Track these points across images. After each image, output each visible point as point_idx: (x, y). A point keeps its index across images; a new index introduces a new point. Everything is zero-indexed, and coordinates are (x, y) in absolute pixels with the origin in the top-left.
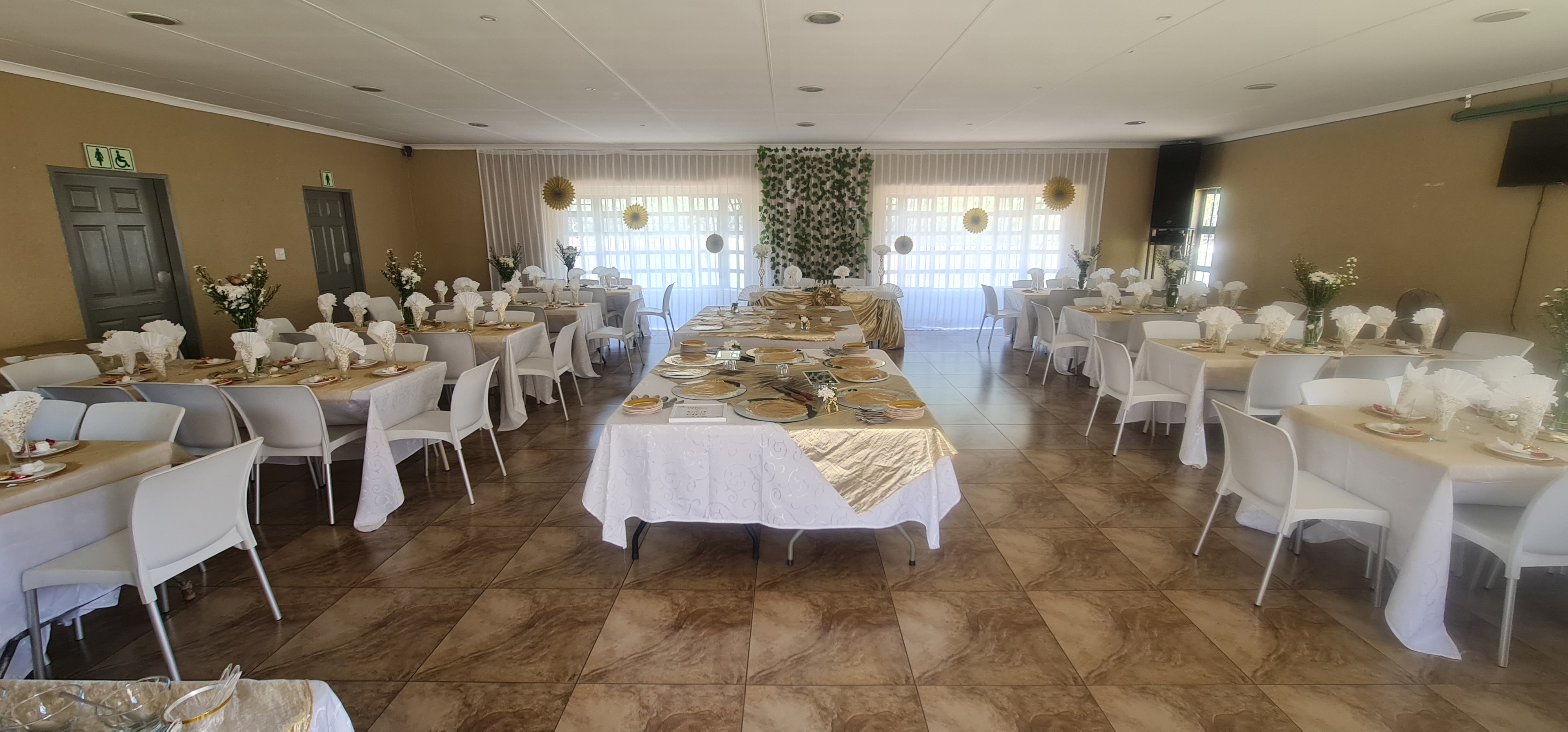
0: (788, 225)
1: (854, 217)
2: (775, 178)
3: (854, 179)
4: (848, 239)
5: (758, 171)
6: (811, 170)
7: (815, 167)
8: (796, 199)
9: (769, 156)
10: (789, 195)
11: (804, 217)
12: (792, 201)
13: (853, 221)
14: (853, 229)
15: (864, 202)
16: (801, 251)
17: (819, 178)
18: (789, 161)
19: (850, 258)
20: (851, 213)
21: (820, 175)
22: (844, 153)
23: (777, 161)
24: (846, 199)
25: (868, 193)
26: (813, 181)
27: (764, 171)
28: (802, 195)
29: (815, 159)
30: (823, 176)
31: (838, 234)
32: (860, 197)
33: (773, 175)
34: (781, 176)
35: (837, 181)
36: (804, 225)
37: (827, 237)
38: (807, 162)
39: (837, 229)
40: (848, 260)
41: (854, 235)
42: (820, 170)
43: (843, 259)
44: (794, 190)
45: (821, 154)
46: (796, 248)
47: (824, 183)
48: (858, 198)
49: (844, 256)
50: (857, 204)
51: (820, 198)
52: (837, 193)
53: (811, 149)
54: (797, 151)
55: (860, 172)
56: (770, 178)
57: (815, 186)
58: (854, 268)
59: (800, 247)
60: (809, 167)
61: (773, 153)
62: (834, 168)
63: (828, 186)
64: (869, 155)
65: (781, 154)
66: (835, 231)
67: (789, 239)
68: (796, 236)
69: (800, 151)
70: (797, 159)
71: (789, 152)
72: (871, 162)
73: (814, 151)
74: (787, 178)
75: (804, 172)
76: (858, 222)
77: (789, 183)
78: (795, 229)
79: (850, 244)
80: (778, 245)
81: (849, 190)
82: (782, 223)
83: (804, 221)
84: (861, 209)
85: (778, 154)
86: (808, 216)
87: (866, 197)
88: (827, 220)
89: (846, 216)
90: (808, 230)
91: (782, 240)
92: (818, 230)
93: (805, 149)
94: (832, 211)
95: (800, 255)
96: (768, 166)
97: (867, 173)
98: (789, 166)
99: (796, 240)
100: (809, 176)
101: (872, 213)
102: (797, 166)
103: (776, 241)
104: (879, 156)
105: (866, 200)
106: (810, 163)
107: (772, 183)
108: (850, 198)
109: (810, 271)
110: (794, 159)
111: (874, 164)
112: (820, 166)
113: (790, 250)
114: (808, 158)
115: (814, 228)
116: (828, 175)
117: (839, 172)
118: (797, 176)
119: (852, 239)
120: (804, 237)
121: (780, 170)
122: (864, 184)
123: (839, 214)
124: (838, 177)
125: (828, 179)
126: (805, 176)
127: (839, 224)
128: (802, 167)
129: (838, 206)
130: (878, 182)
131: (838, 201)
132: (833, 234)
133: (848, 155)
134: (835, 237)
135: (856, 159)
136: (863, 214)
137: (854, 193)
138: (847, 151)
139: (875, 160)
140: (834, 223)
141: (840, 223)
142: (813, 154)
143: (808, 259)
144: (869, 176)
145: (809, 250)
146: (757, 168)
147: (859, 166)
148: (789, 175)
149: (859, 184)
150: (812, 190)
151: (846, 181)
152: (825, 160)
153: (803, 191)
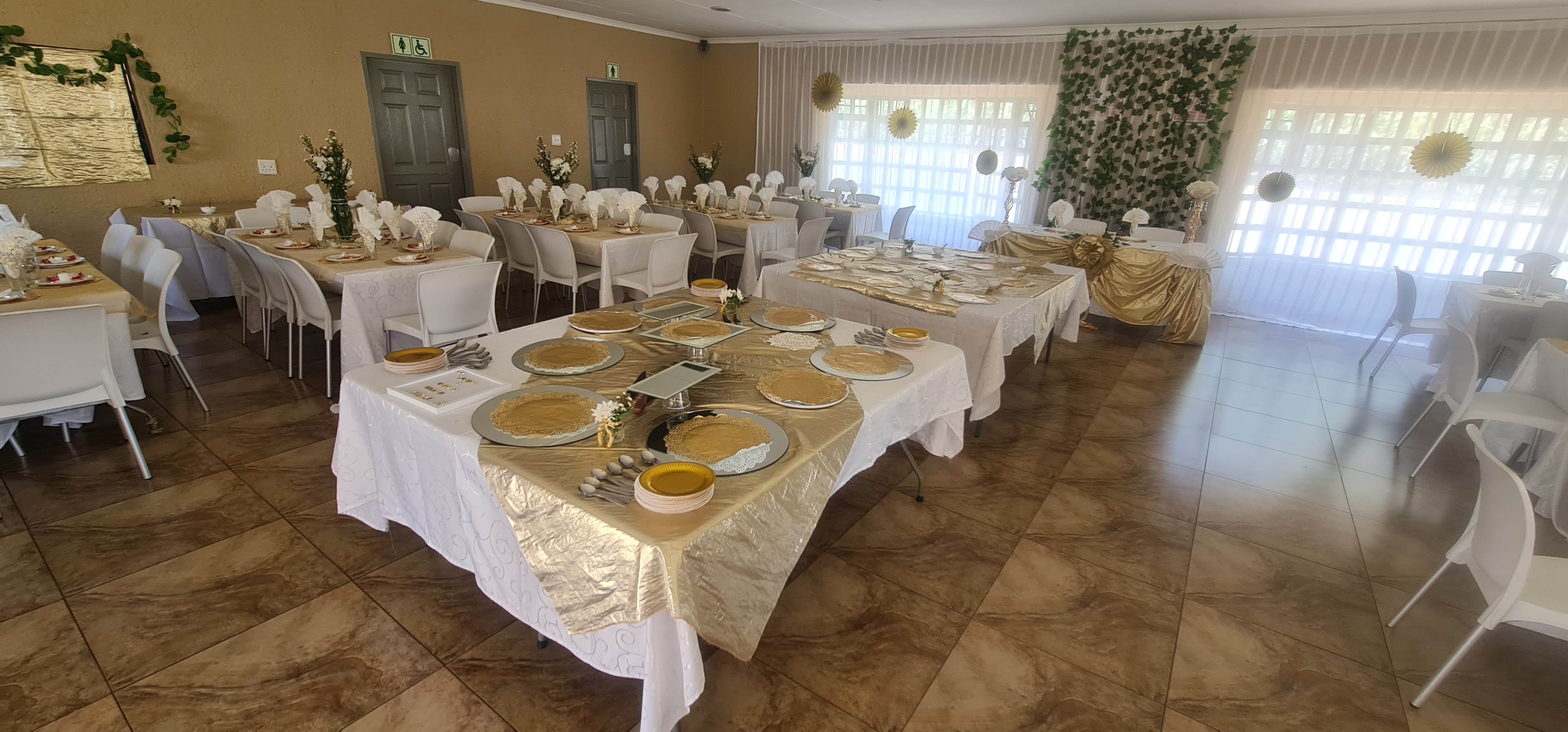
0: (1089, 144)
1: (1198, 137)
2: (1085, 75)
3: (1212, 77)
4: (1179, 170)
5: (1062, 64)
6: (1141, 63)
7: (1149, 59)
8: (1111, 107)
9: (1082, 43)
10: (1100, 101)
11: (1116, 133)
12: (1102, 109)
13: (1194, 142)
14: (1191, 156)
15: (1221, 115)
16: (1100, 181)
17: (1152, 76)
18: (1111, 50)
19: (1176, 199)
20: (1193, 131)
21: (1156, 71)
22: (1204, 35)
23: (1093, 50)
24: (1190, 109)
25: (1230, 100)
26: (1142, 79)
27: (1069, 64)
28: (1120, 100)
29: (1152, 46)
30: (1160, 73)
31: (1164, 160)
32: (1214, 105)
33: (1083, 70)
34: (1094, 72)
35: (1182, 81)
36: (1114, 145)
37: (1144, 165)
38: (1138, 51)
39: (1165, 153)
40: (1172, 202)
41: (1190, 165)
42: (1157, 64)
43: (1164, 199)
44: (1108, 94)
45: (1164, 39)
46: (1095, 177)
47: (1159, 83)
48: (1210, 108)
49: (1166, 194)
50: (1208, 117)
51: (1146, 106)
52: (1176, 99)
53: (1149, 31)
54: (1126, 35)
55: (1226, 65)
56: (1077, 76)
57: (1143, 87)
58: (1179, 214)
59: (1100, 176)
60: (1140, 58)
61: (1090, 38)
62: (1183, 59)
63: (1164, 89)
64: (1248, 38)
65: (1100, 40)
66: (1161, 157)
67: (1087, 164)
68: (1098, 160)
69: (1131, 35)
70: (1125, 46)
71: (1114, 36)
72: (1249, 50)
73: (1154, 34)
74: (1102, 75)
75: (1130, 66)
76: (1203, 146)
77: (1104, 84)
78: (1098, 150)
79: (1180, 177)
80: (1069, 171)
81: (1198, 95)
82: (1081, 140)
83: (1114, 139)
84: (1212, 126)
85: (1096, 39)
86: (1123, 131)
87: (1226, 107)
88: (1151, 139)
89: (1185, 135)
90: (1117, 153)
91: (1076, 164)
92: (1133, 153)
93: (1140, 31)
94: (1161, 127)
95: (1099, 187)
96: (1078, 58)
97: (1237, 68)
98: (1109, 57)
99: (1098, 165)
100: (1137, 73)
101: (1230, 132)
102: (1122, 57)
103: (1067, 164)
104: (1266, 41)
105: (1225, 111)
106: (1142, 52)
107: (1079, 82)
108: (1198, 108)
109: (1109, 211)
110: (1119, 47)
111: (1254, 53)
112: (1159, 57)
113: (1084, 180)
114: (1141, 45)
115: (1128, 150)
116: (1169, 71)
117: (1188, 66)
118: (1119, 72)
119: (1186, 171)
120: (1108, 162)
121: (1095, 64)
122: (1226, 87)
123: (1173, 130)
124: (1184, 73)
125: (1167, 77)
126: (1131, 73)
127: (1168, 147)
128: (1128, 58)
129: (1175, 119)
130: (1254, 83)
131: (1176, 112)
132: (1156, 160)
133: (1209, 39)
134: (1159, 165)
135: (1223, 45)
136: (1215, 132)
137: (1206, 99)
138: (1210, 32)
139: (1257, 46)
140: (1161, 145)
141: (1171, 145)
142: (1151, 39)
143: (1109, 195)
144: (1240, 72)
145: (1115, 181)
146: (1062, 60)
147: (1226, 56)
148: (1106, 71)
149: (1217, 86)
150: (1138, 94)
151: (1196, 80)
152: (1168, 48)
153: (1122, 95)
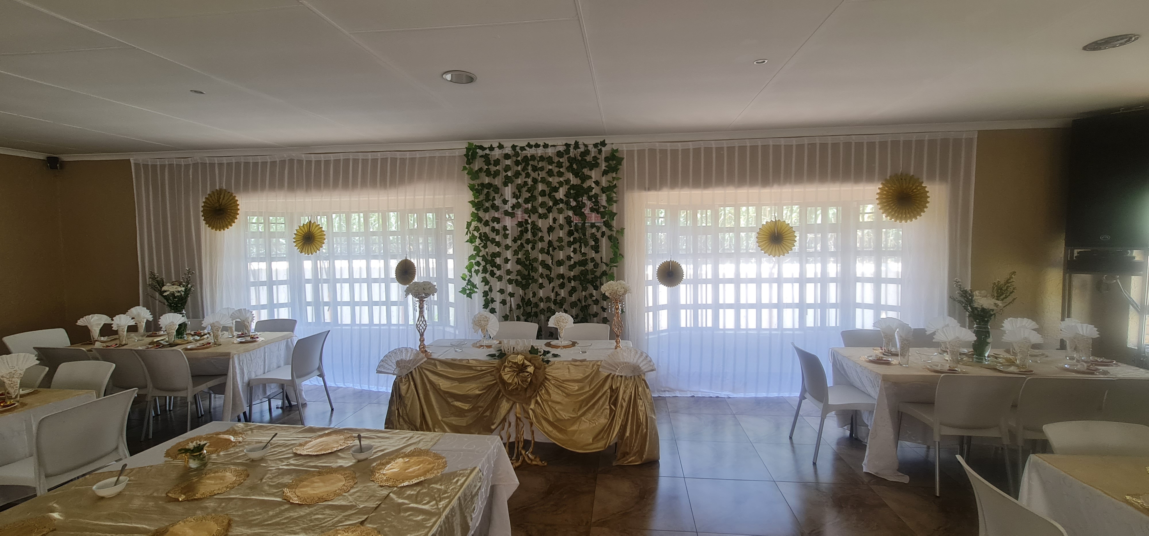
0: (507, 247)
1: (599, 235)
2: (490, 185)
3: (597, 183)
4: (590, 266)
5: (466, 176)
6: (537, 172)
7: (542, 169)
8: (519, 212)
9: (482, 156)
10: (508, 207)
11: (529, 235)
12: (512, 215)
13: (596, 240)
14: (597, 252)
15: (612, 215)
16: (524, 282)
17: (549, 184)
18: (508, 162)
19: (594, 292)
20: (594, 230)
21: (550, 180)
22: (582, 149)
23: (492, 162)
24: (586, 211)
25: (616, 202)
26: (540, 187)
27: (474, 175)
28: (526, 206)
29: (542, 159)
30: (554, 181)
31: (576, 258)
32: (605, 207)
33: (487, 180)
34: (497, 182)
35: (573, 187)
36: (529, 247)
37: (560, 263)
38: (531, 163)
39: (575, 251)
40: (591, 295)
41: (599, 261)
42: (550, 173)
43: (584, 293)
44: (514, 201)
45: (550, 151)
46: (519, 278)
47: (556, 190)
48: (602, 210)
49: (585, 289)
50: (603, 217)
51: (550, 210)
52: (573, 204)
53: (537, 146)
54: (518, 149)
55: (605, 173)
56: (482, 185)
57: (543, 193)
58: (599, 305)
59: (523, 277)
60: (535, 169)
61: (487, 152)
62: (570, 169)
63: (561, 194)
64: (617, 151)
65: (497, 153)
66: (572, 255)
67: (509, 266)
68: (518, 261)
69: (522, 149)
70: (519, 158)
71: (508, 150)
72: (620, 161)
73: (541, 148)
74: (505, 184)
75: (528, 175)
76: (604, 242)
77: (508, 191)
78: (516, 253)
79: (593, 272)
80: (492, 274)
81: (590, 198)
82: (498, 244)
83: (528, 241)
84: (608, 225)
85: (493, 153)
86: (534, 235)
87: (614, 208)
88: (560, 239)
89: (588, 234)
90: (533, 254)
91: (499, 267)
92: (548, 253)
93: (529, 146)
94: (567, 228)
95: (525, 287)
96: (481, 170)
97: (614, 175)
98: (507, 168)
99: (519, 267)
100: (535, 181)
101: (623, 229)
102: (519, 168)
103: (490, 269)
104: (631, 153)
105: (615, 211)
106: (535, 163)
107: (486, 191)
108: (592, 210)
109: (538, 310)
110: (514, 159)
111: (625, 162)
112: (550, 167)
113: (510, 281)
114: (533, 157)
115: (542, 251)
116: (561, 179)
117: (576, 175)
118: (519, 181)
119: (596, 266)
120: (528, 263)
121: (497, 174)
122: (609, 190)
123: (577, 231)
124: (574, 181)
125: (561, 184)
126: (530, 181)
127: (577, 246)
128: (524, 169)
129: (576, 220)
130: (631, 187)
131: (575, 214)
132: (569, 258)
133: (587, 152)
134: (572, 262)
135: (598, 156)
136: (611, 230)
137: (597, 202)
138: (586, 146)
139: (625, 157)
140: (570, 244)
141: (578, 244)
142: (540, 151)
143: (534, 294)
144: (618, 179)
145: (536, 281)
146: (466, 172)
147: (603, 166)
148: (507, 181)
149: (604, 190)
150: (540, 199)
151: (585, 186)
152: (556, 159)
153: (527, 201)
